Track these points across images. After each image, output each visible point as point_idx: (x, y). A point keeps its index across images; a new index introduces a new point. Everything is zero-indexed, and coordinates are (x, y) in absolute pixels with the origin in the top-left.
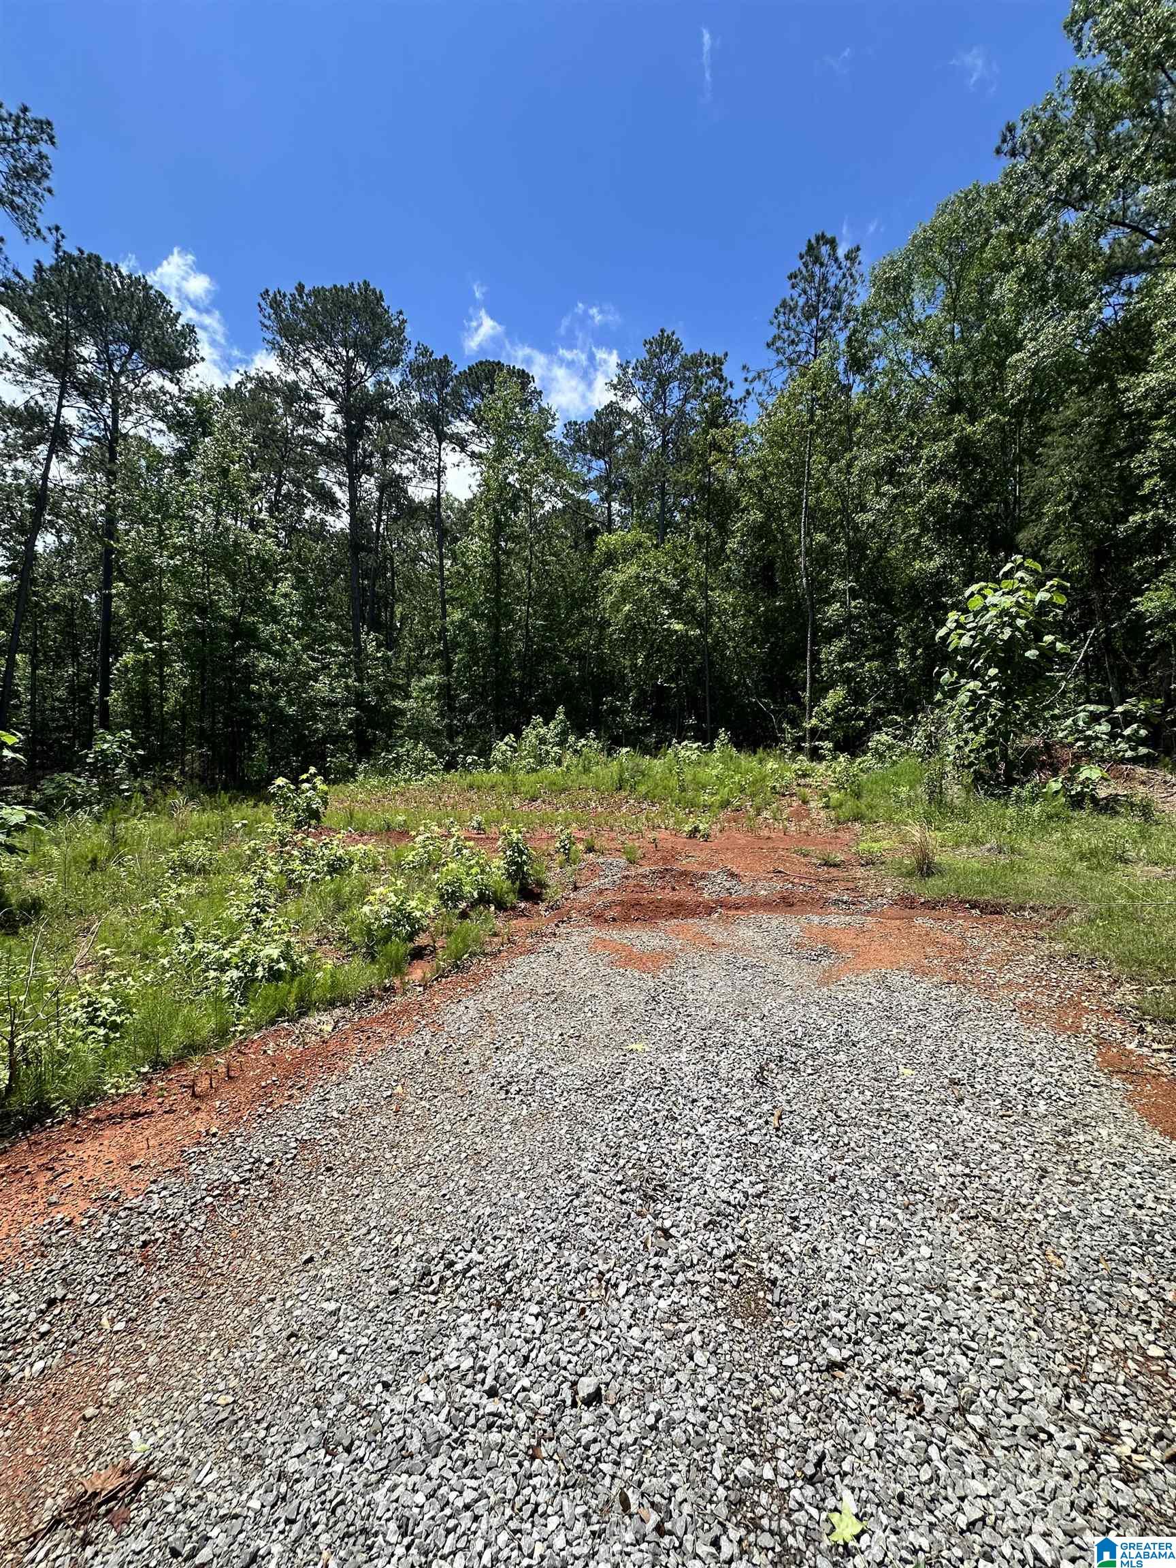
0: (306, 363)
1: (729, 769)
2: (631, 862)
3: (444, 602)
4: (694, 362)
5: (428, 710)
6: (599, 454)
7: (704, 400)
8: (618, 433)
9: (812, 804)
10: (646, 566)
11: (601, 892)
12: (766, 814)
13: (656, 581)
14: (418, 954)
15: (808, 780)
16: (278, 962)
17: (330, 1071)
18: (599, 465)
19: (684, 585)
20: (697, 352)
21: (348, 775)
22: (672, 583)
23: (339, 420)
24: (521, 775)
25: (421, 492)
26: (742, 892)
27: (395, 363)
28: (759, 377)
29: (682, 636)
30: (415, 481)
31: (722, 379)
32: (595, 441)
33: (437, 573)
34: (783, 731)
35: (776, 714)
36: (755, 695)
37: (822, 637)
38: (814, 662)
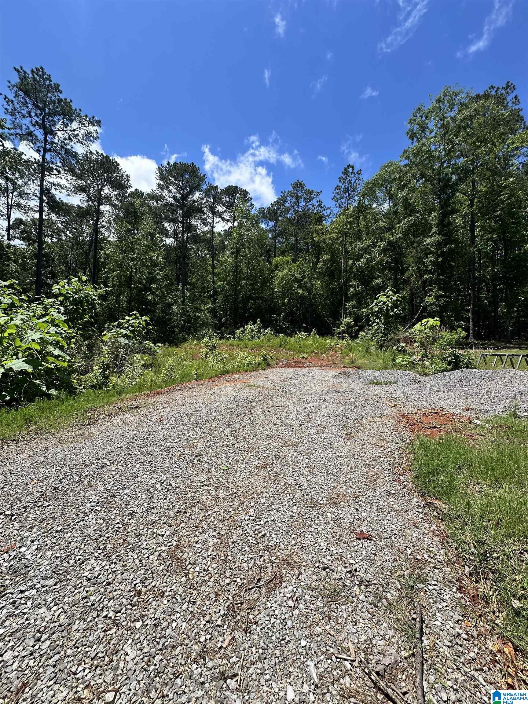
1: (315, 342)
6: (271, 220)
8: (279, 212)
9: (338, 353)
10: (290, 270)
12: (324, 355)
13: (293, 275)
19: (303, 277)
24: (247, 342)
29: (302, 294)
32: (270, 215)
34: (334, 330)
35: (333, 324)
36: (326, 317)
37: (348, 300)
38: (345, 308)
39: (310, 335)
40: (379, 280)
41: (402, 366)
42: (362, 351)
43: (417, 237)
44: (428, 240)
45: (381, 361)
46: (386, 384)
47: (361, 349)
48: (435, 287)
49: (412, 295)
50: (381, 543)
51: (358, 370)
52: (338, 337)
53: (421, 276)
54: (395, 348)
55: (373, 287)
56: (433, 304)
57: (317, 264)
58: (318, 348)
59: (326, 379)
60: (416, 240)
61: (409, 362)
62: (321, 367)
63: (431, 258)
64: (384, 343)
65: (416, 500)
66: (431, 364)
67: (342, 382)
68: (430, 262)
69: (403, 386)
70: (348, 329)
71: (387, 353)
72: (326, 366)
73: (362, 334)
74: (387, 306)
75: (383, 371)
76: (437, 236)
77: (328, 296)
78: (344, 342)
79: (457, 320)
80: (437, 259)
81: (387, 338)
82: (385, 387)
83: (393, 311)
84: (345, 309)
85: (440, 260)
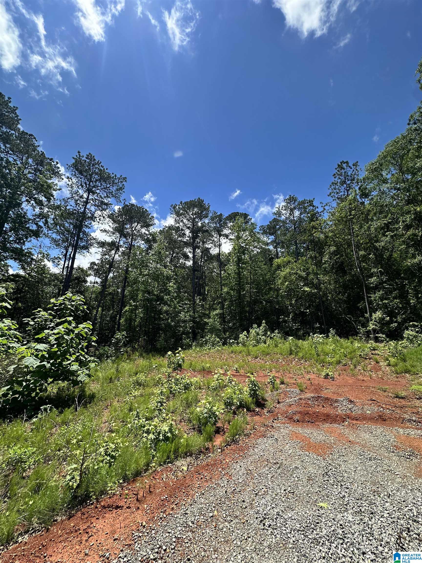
0: (182, 221)
1: (337, 346)
2: (302, 391)
3: (221, 286)
4: (303, 202)
5: (216, 322)
6: (271, 234)
7: (308, 213)
8: (277, 227)
9: (381, 364)
10: (292, 269)
11: (290, 406)
12: (359, 367)
13: (296, 274)
14: (218, 431)
15: (376, 352)
16: (168, 433)
17: (188, 495)
18: (272, 238)
19: (308, 274)
20: (303, 200)
21: (189, 347)
22: (304, 274)
23: (190, 234)
24: (251, 347)
25: (214, 251)
26: (357, 411)
27: (207, 217)
28: (327, 205)
29: (309, 292)
30: (212, 249)
31: (313, 206)
32: (270, 230)
33: (219, 276)
35: (355, 322)
36: (344, 314)
37: (371, 291)
38: (369, 301)
58: (346, 356)
78: (382, 345)
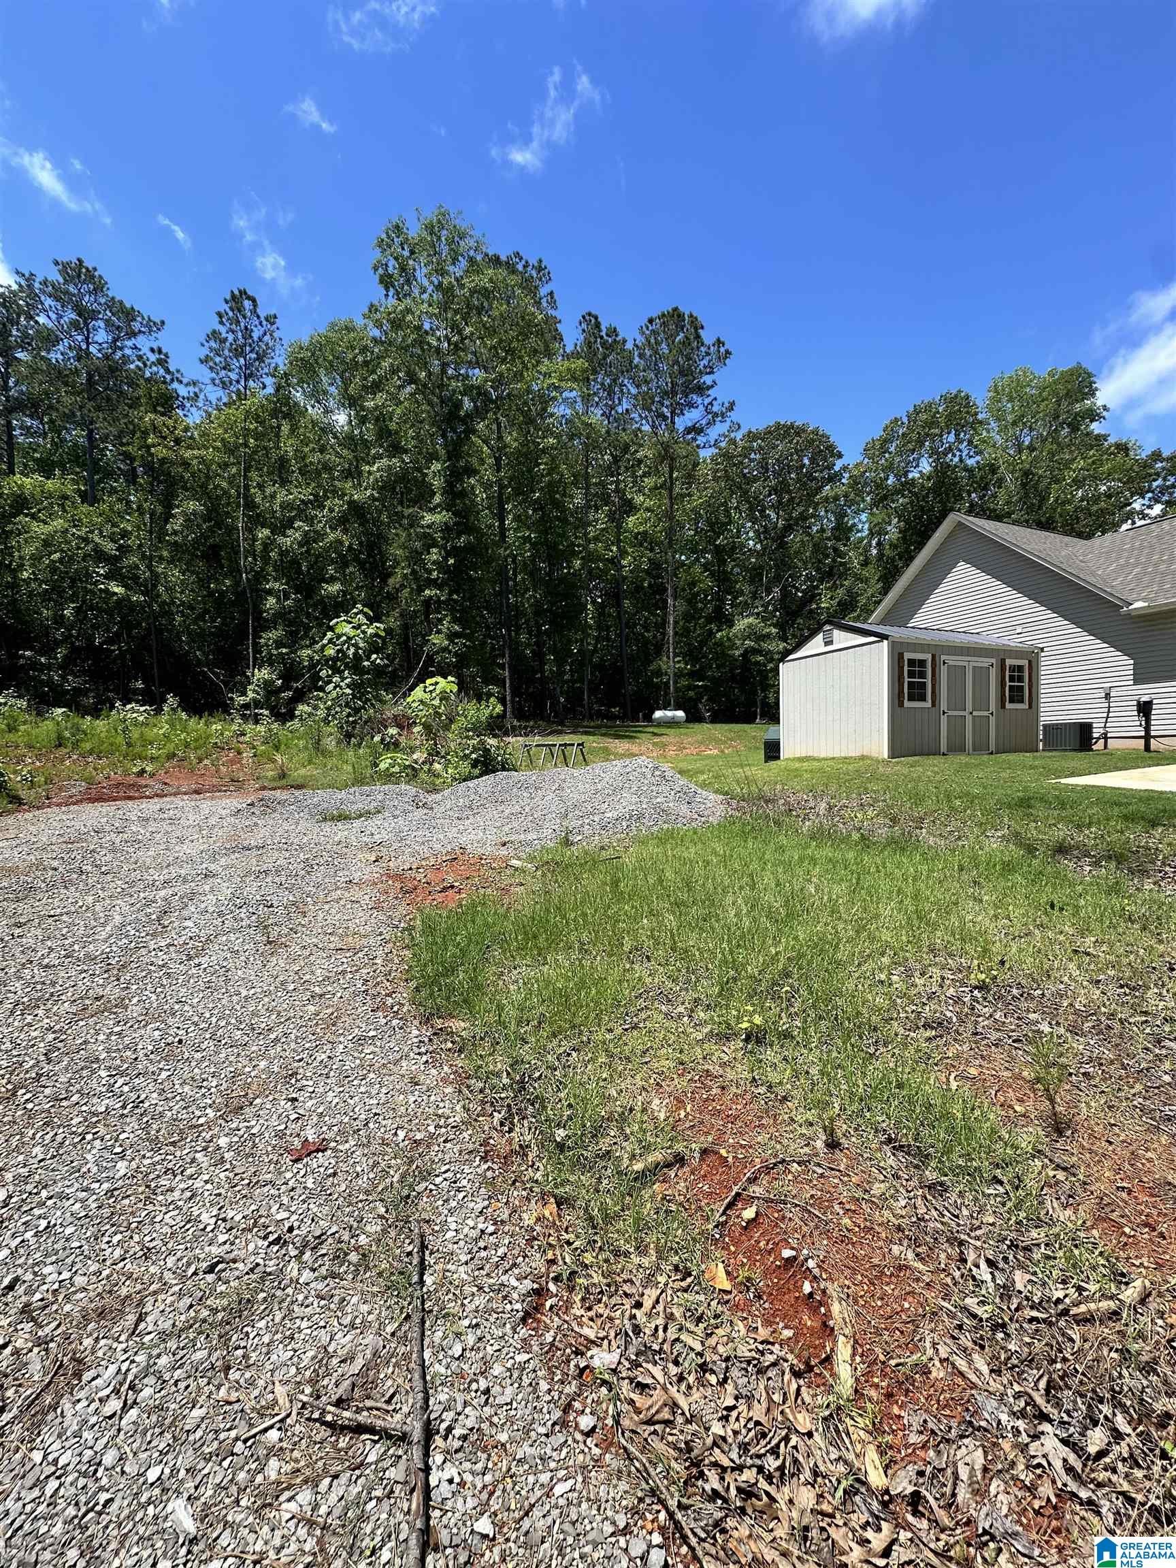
1: (175, 728)
13: (88, 540)
19: (123, 551)
29: (123, 599)
34: (232, 699)
35: (226, 685)
36: (207, 665)
37: (263, 625)
38: (255, 644)
39: (159, 711)
40: (335, 588)
41: (392, 775)
42: (306, 748)
43: (408, 507)
44: (428, 518)
45: (350, 768)
46: (360, 816)
47: (302, 743)
48: (446, 616)
49: (405, 627)
50: (347, 1146)
51: (297, 793)
52: (244, 716)
53: (420, 590)
54: (377, 738)
55: (322, 601)
56: (445, 649)
57: (166, 521)
58: (187, 745)
59: (212, 821)
60: (407, 512)
61: (406, 767)
62: (197, 792)
63: (435, 555)
64: (354, 728)
65: (415, 1032)
66: (446, 768)
67: (256, 824)
68: (434, 563)
69: (395, 817)
70: (267, 698)
71: (361, 751)
72: (214, 789)
73: (302, 708)
74: (356, 646)
75: (352, 790)
76: (444, 513)
77: (206, 611)
78: (259, 728)
79: (487, 682)
80: (446, 559)
81: (360, 718)
82: (357, 824)
83: (368, 659)
84: (257, 651)
85: (451, 561)
